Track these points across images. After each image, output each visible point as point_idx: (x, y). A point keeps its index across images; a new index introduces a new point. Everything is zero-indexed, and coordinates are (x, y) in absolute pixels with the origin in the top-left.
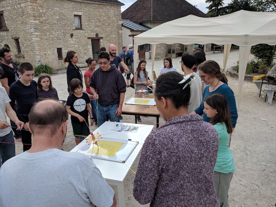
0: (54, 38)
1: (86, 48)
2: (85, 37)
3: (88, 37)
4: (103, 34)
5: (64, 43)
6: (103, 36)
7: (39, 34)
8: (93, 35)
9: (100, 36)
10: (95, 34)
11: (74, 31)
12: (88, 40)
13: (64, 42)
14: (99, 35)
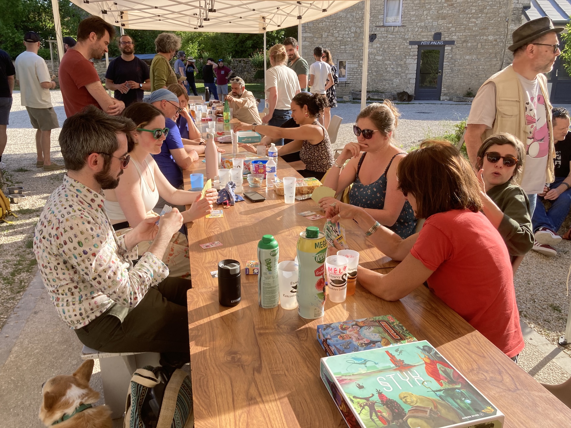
0: (334, 41)
1: (402, 63)
2: (405, 39)
3: (411, 40)
4: (457, 34)
5: (353, 51)
6: (455, 38)
7: (309, 35)
8: (427, 38)
9: (447, 39)
10: (433, 33)
11: (378, 29)
12: (410, 47)
13: (354, 49)
14: (442, 37)
